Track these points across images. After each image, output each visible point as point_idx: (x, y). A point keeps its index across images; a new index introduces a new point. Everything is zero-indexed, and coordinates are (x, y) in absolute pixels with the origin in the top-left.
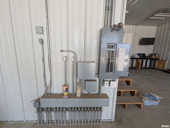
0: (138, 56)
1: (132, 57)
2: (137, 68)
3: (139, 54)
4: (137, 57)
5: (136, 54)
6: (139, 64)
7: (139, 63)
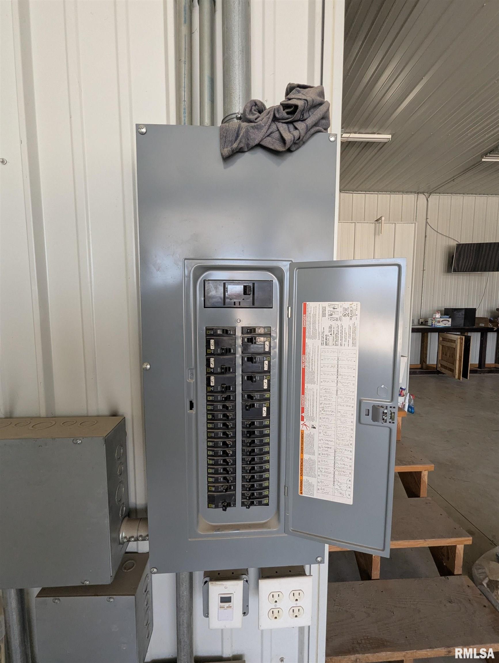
0: (446, 318)
1: (422, 324)
2: (443, 370)
3: (448, 312)
4: (441, 325)
5: (438, 311)
6: (453, 356)
7: (455, 349)
